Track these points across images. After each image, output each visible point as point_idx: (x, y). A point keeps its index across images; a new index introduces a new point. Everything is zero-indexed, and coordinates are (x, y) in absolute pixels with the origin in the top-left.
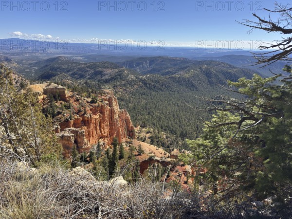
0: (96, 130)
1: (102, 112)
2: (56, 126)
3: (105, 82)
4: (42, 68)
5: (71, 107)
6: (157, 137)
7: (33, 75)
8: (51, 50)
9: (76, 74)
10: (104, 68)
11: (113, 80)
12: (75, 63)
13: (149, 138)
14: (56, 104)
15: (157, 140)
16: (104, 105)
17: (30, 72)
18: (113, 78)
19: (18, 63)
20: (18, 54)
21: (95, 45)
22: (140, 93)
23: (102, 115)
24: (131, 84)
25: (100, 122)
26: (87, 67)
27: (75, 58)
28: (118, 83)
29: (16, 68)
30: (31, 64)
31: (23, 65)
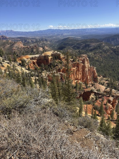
0: (74, 75)
1: (78, 67)
2: (54, 71)
3: (90, 51)
4: (60, 44)
5: (62, 63)
6: (112, 84)
7: (56, 47)
8: (65, 34)
9: (75, 47)
10: (91, 43)
11: (95, 49)
12: (76, 40)
13: (106, 84)
14: (56, 61)
15: (112, 85)
16: (79, 63)
17: (55, 46)
18: (95, 48)
19: (50, 41)
20: (50, 37)
21: (89, 29)
22: (110, 57)
23: (77, 68)
24: (105, 51)
25: (76, 72)
26: (82, 42)
27: (76, 37)
28: (97, 51)
29: (49, 44)
30: (55, 42)
31: (52, 42)
